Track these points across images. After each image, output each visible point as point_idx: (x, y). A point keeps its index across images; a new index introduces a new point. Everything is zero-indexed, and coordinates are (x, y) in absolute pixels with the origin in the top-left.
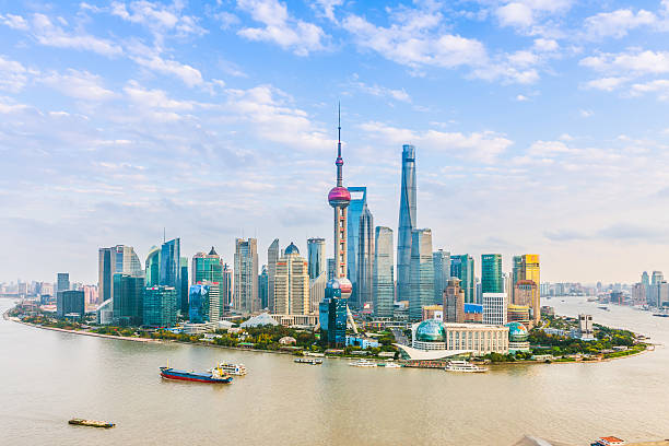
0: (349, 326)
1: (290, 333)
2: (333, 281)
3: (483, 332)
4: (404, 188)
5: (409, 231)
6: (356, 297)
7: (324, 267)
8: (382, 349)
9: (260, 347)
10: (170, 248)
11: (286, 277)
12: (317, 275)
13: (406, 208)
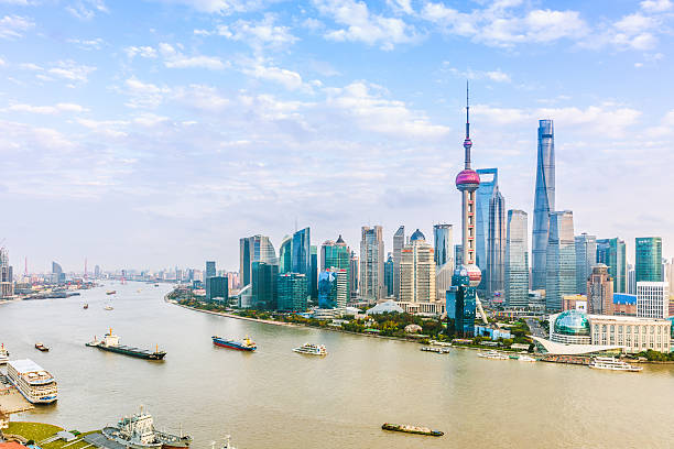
0: (478, 315)
1: (416, 320)
2: (461, 269)
3: (637, 327)
4: (541, 167)
5: (546, 215)
6: (486, 284)
7: (451, 254)
8: (515, 341)
9: (386, 334)
10: (301, 237)
11: (413, 263)
12: (444, 262)
13: (543, 189)
